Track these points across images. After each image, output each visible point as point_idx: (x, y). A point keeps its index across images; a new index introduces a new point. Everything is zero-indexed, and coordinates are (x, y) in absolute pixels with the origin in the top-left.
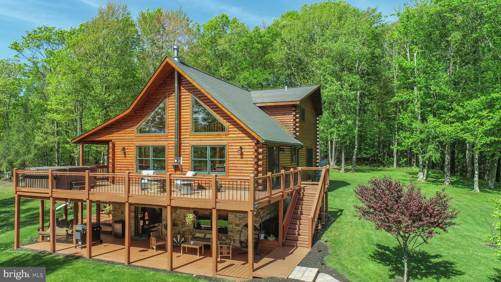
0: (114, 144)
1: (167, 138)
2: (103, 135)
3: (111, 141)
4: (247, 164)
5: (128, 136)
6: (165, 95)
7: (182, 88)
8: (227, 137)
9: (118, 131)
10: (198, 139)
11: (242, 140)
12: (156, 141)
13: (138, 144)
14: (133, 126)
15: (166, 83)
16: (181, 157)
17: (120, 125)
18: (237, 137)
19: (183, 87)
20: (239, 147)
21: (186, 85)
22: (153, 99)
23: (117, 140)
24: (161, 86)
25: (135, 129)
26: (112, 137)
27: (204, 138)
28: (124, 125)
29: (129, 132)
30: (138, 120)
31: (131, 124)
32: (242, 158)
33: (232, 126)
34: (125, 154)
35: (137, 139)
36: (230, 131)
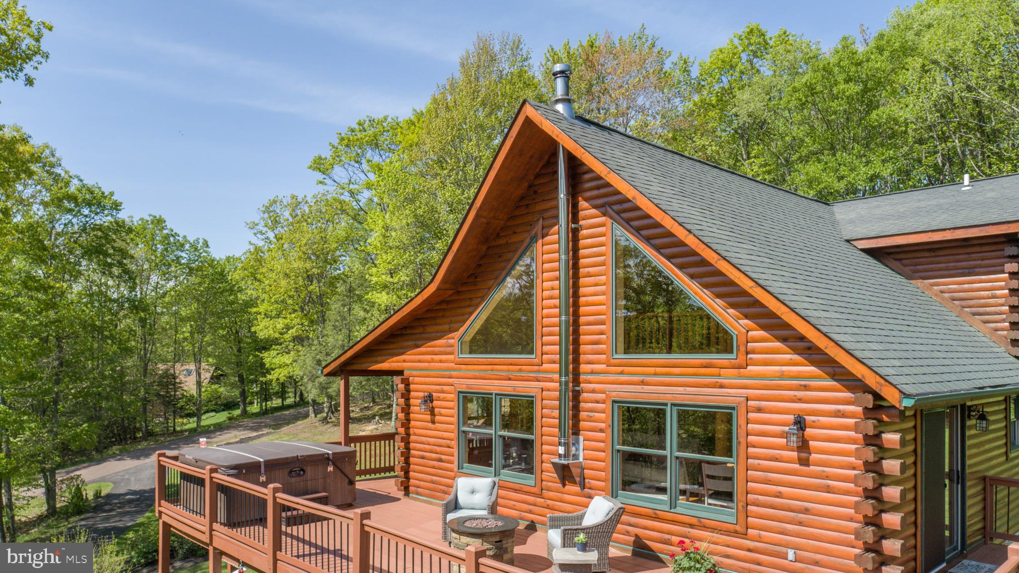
0: (406, 382)
1: (539, 371)
2: (385, 355)
3: (400, 373)
4: (828, 489)
5: (441, 361)
6: (533, 232)
7: (583, 204)
8: (740, 377)
9: (418, 346)
10: (636, 378)
11: (806, 388)
12: (510, 379)
13: (464, 384)
14: (451, 331)
15: (535, 192)
16: (581, 438)
17: (420, 330)
18: (782, 376)
19: (586, 200)
20: (791, 418)
21: (595, 193)
22: (498, 246)
23: (415, 373)
24: (522, 204)
25: (453, 339)
26: (404, 361)
27: (656, 374)
28: (429, 329)
29: (441, 349)
30: (463, 315)
31: (446, 327)
32: (805, 462)
33: (761, 333)
34: (432, 413)
35: (460, 370)
36: (754, 352)
